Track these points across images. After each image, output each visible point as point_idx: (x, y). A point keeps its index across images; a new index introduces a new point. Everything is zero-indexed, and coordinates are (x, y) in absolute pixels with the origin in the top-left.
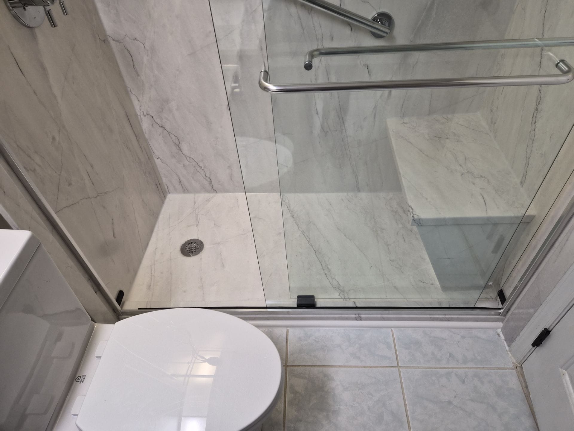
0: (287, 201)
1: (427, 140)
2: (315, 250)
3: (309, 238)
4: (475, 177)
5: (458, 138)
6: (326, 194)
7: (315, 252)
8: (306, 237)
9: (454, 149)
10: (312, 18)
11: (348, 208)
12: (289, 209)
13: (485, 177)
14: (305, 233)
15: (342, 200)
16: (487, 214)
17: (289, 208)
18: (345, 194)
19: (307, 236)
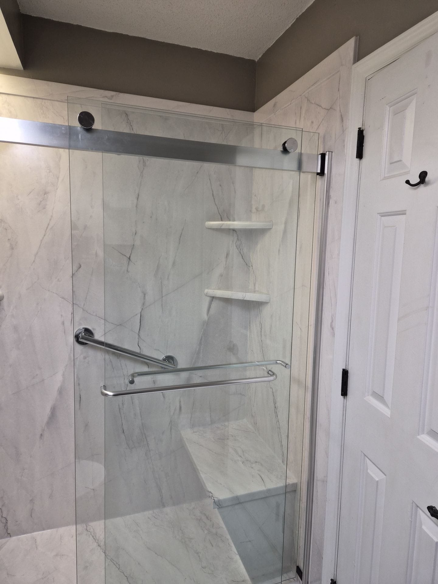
0: (92, 530)
1: (214, 442)
2: (126, 576)
3: (119, 565)
4: (252, 463)
5: (235, 438)
6: (132, 516)
7: (127, 578)
8: (115, 564)
9: (234, 446)
10: (120, 361)
11: (155, 525)
12: (94, 539)
13: (259, 462)
14: (114, 560)
15: (149, 518)
16: (265, 487)
17: (94, 537)
18: (151, 512)
19: (117, 563)
